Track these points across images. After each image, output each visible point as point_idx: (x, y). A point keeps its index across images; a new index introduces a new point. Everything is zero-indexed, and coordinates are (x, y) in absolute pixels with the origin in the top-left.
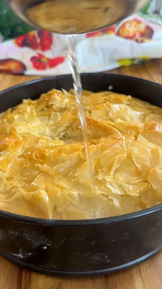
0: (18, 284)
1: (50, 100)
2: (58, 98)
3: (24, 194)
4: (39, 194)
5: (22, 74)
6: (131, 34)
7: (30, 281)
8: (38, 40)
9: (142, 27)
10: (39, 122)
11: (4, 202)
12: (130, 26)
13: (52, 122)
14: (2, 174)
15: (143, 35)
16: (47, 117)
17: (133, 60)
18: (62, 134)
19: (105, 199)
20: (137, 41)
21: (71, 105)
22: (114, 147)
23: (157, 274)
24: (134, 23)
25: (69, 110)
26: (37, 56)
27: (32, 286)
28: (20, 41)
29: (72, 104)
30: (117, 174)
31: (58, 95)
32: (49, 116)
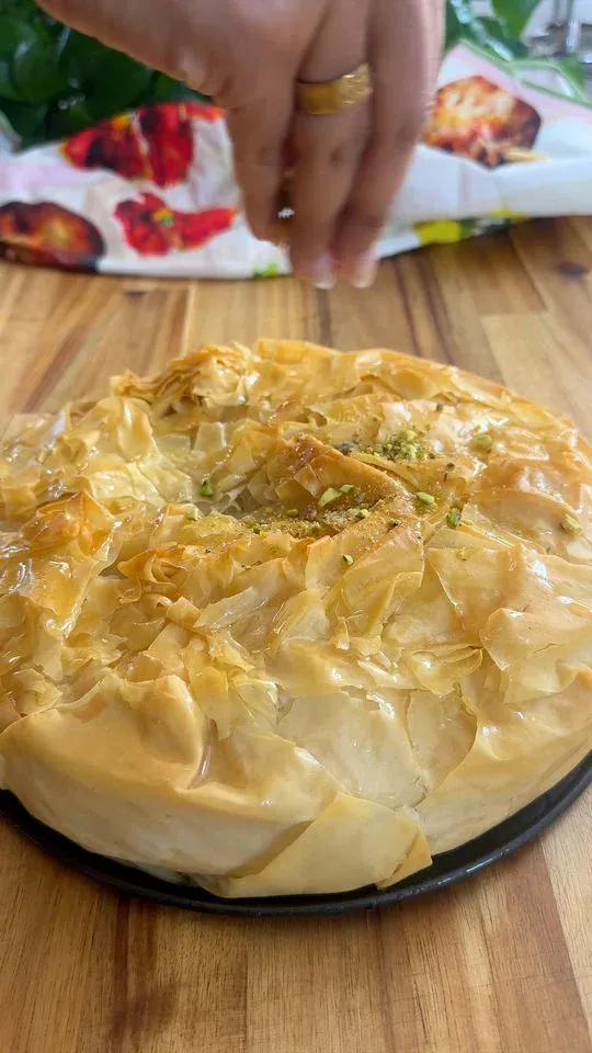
0: (116, 960)
1: (195, 380)
2: (221, 373)
3: (122, 689)
4: (166, 687)
5: (90, 271)
6: (463, 131)
7: (151, 952)
8: (144, 147)
9: (501, 106)
10: (161, 457)
11: (62, 711)
12: (460, 101)
13: (200, 455)
14: (53, 627)
15: (502, 132)
16: (186, 438)
17: (467, 223)
18: (233, 495)
19: (356, 701)
20: (482, 157)
21: (262, 398)
22: (388, 547)
23: (532, 925)
24: (475, 90)
25: (255, 416)
26: (140, 200)
27: (160, 964)
28: (80, 147)
29: (267, 394)
30: (394, 628)
31: (219, 362)
32: (193, 433)
